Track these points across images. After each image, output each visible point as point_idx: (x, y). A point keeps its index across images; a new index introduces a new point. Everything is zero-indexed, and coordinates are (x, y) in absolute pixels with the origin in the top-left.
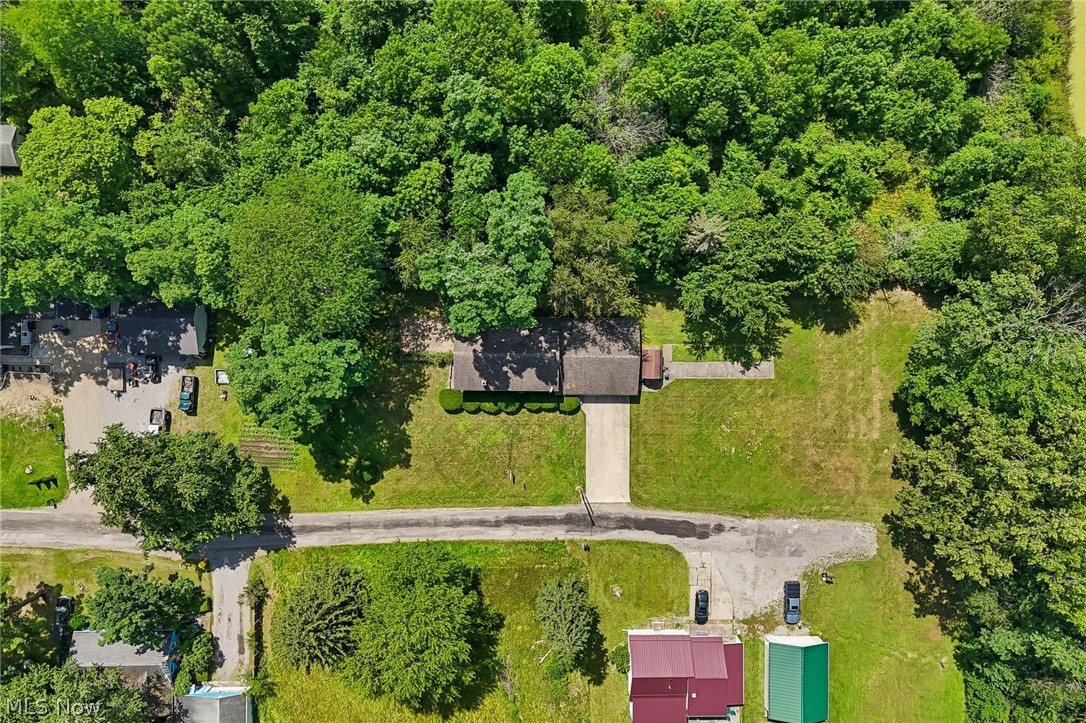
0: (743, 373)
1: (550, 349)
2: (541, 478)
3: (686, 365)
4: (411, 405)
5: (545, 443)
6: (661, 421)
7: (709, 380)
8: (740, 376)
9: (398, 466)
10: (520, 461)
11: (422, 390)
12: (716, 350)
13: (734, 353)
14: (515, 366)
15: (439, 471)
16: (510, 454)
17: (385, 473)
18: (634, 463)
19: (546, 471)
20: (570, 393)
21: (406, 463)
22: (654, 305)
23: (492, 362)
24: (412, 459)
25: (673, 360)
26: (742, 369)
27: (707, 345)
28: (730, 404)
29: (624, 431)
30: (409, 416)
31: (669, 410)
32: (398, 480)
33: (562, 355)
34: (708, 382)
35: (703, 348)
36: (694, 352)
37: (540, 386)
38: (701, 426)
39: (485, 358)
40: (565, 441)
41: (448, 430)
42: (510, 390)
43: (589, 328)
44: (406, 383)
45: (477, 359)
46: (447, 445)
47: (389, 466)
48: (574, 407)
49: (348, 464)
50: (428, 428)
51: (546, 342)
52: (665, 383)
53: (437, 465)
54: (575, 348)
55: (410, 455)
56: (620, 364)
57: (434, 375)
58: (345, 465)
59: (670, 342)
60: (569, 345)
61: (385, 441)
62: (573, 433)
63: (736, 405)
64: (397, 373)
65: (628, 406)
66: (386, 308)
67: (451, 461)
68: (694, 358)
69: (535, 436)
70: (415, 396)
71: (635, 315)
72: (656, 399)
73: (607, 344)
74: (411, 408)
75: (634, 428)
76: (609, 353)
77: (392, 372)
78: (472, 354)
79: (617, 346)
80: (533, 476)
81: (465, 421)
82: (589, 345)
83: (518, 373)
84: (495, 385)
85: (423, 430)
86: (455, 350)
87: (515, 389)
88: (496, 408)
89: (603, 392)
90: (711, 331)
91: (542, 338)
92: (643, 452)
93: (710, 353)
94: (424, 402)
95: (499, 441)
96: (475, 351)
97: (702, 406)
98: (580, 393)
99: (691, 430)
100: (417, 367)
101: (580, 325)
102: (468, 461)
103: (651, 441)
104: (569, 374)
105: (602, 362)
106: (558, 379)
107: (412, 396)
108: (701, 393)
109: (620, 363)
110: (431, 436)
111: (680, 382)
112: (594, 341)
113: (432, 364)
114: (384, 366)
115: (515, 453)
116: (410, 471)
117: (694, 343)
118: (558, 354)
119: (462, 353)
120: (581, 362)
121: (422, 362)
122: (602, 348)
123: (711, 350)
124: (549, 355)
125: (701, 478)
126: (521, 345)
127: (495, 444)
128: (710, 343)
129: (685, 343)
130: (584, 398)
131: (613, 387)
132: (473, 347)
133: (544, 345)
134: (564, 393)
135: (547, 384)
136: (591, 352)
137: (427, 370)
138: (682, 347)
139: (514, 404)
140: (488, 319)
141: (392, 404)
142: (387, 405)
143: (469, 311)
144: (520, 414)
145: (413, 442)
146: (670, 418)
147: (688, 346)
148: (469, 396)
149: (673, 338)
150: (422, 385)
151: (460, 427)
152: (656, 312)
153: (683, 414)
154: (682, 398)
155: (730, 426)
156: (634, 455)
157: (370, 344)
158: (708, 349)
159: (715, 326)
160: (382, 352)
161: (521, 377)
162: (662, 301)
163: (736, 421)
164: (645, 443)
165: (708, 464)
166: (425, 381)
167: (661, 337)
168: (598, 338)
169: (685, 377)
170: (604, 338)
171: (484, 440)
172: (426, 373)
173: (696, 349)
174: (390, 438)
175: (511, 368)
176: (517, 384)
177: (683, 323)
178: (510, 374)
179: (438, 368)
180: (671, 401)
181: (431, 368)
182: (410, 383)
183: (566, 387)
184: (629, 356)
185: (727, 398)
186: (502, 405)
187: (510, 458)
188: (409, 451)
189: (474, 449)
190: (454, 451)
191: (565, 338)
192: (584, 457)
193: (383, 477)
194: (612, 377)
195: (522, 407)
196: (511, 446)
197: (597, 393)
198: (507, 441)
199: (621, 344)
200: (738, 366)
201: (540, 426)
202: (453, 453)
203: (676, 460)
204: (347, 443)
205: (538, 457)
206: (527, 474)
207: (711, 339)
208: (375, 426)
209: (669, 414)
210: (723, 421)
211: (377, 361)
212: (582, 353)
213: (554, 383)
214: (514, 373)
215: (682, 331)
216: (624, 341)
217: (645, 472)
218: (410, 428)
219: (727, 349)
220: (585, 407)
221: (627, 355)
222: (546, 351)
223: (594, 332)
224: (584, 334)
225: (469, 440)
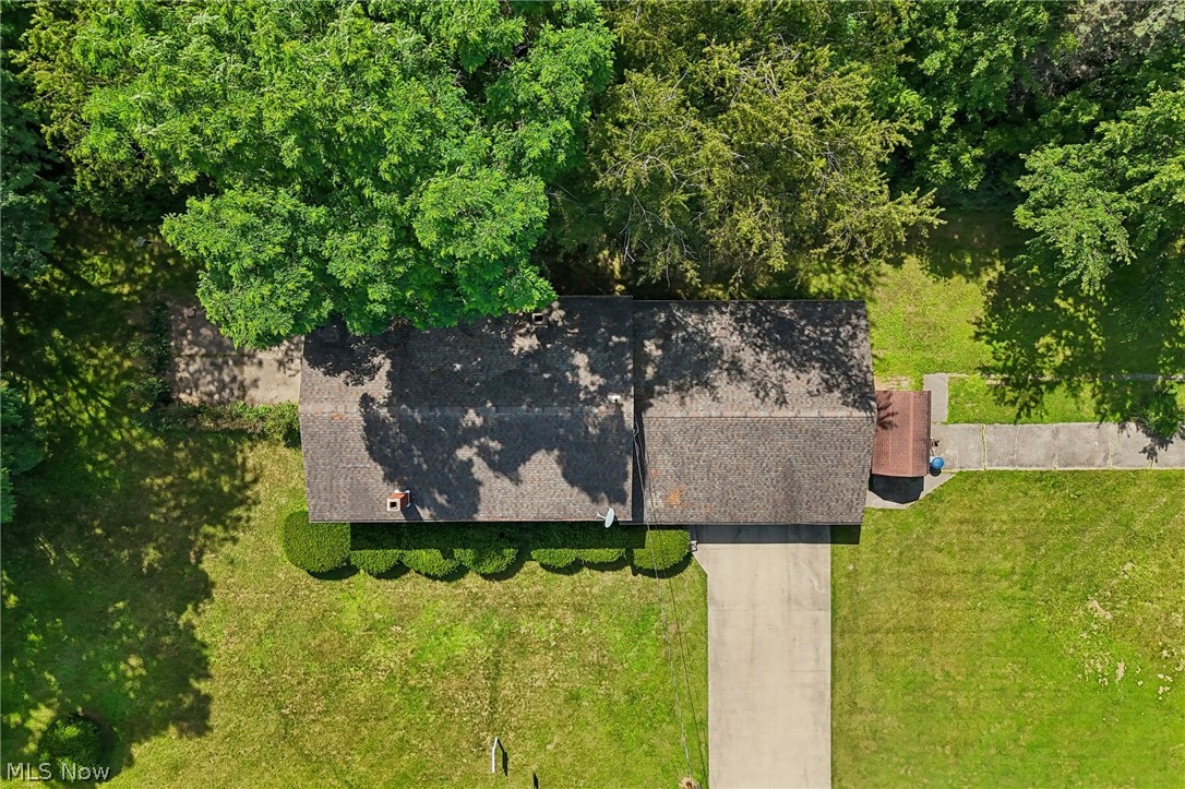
0: (1151, 453)
1: (603, 391)
2: (583, 755)
3: (990, 433)
4: (208, 556)
5: (593, 656)
6: (920, 591)
7: (1053, 475)
8: (1142, 462)
9: (173, 730)
10: (520, 711)
11: (239, 511)
12: (1074, 391)
13: (1125, 398)
14: (495, 445)
15: (293, 742)
16: (494, 688)
17: (136, 750)
18: (844, 706)
19: (595, 737)
20: (664, 519)
21: (196, 719)
22: (897, 263)
23: (423, 435)
24: (214, 708)
25: (953, 419)
26: (1147, 442)
27: (1048, 376)
28: (1112, 541)
29: (816, 622)
30: (201, 589)
31: (941, 560)
32: (176, 768)
33: (640, 408)
34: (1046, 481)
35: (1037, 383)
36: (1010, 395)
37: (574, 505)
38: (1031, 603)
39: (404, 423)
40: (650, 651)
41: (315, 624)
42: (481, 517)
43: (720, 328)
44: (192, 493)
45: (373, 426)
46: (315, 667)
47: (146, 728)
48: (676, 558)
49: (31, 724)
50: (260, 621)
51: (593, 371)
52: (931, 484)
53: (287, 723)
54: (678, 388)
55: (208, 699)
56: (816, 435)
57: (271, 468)
58: (20, 727)
59: (943, 368)
60: (660, 378)
61: (134, 661)
62: (672, 629)
63: (1129, 545)
64: (163, 464)
65: (825, 549)
66: (129, 277)
67: (326, 712)
68: (1012, 411)
69: (564, 638)
70: (219, 532)
71: (844, 292)
72: (905, 528)
73: (774, 375)
74: (208, 564)
75: (844, 612)
76: (782, 401)
77: (148, 462)
78: (355, 413)
79: (800, 383)
80: (559, 751)
81: (364, 596)
82: (721, 380)
83: (507, 466)
84: (435, 505)
85: (244, 627)
86: (303, 399)
87: (499, 515)
88: (449, 565)
89: (762, 515)
90: (1058, 337)
91: (581, 359)
92: (868, 680)
93: (1057, 399)
94: (245, 545)
95: (462, 652)
96: (366, 400)
97: (1033, 548)
98: (693, 520)
99: (999, 615)
100: (222, 447)
101: (693, 319)
102: (375, 711)
103: (890, 646)
104: (660, 463)
105: (762, 429)
106: (628, 485)
107: (210, 529)
108: (1033, 510)
109: (816, 433)
110: (268, 643)
111: (971, 480)
112: (735, 369)
113: (263, 436)
114: (126, 445)
115: (507, 687)
116: (209, 743)
117: (1011, 370)
118: (629, 408)
119: (328, 408)
120: (695, 429)
121: (230, 433)
122: (760, 389)
123: (1060, 391)
124: (601, 411)
125: (1032, 748)
126: (515, 381)
127: (453, 664)
128: (1058, 371)
129: (986, 370)
130: (703, 532)
131: (791, 502)
132: (361, 390)
133: (586, 378)
134: (647, 519)
135: (595, 500)
136: (731, 401)
137: (254, 456)
138: (977, 381)
139: (499, 551)
140: (347, 271)
141: (151, 555)
142: (137, 558)
143: (245, 231)
144: (520, 577)
145: (216, 660)
146: (943, 583)
147: (995, 379)
148: (367, 534)
149: (952, 357)
150: (238, 497)
151: (351, 618)
152: (905, 284)
153: (980, 572)
154: (978, 525)
155: (1110, 602)
156: (845, 687)
157: (84, 383)
158: (1051, 386)
159: (1070, 322)
160: (119, 403)
161: (517, 481)
162: (919, 253)
163: (1131, 590)
164: (874, 652)
165: (1049, 707)
166: (246, 486)
167: (917, 356)
168: (748, 357)
169: (986, 467)
170: (764, 357)
171: (419, 652)
172: (250, 464)
173: (1017, 386)
174: (150, 651)
175: (484, 452)
176: (500, 500)
177: (981, 312)
178: (480, 470)
179: (282, 450)
180: (944, 534)
181: (262, 448)
182: (203, 493)
183: (656, 505)
184: (843, 412)
185: (1103, 526)
186: (465, 555)
187: (494, 701)
188: (203, 687)
189: (391, 676)
190: (332, 686)
191: (647, 359)
192: (702, 695)
193: (131, 762)
194: (788, 474)
195: (522, 558)
196: (495, 668)
197: (743, 517)
198: (483, 653)
199: (815, 375)
200: (1136, 436)
201: (579, 609)
202: (331, 688)
203: (961, 701)
204: (23, 667)
205: (574, 697)
206: (542, 746)
207: (1058, 360)
208: (103, 615)
209: (939, 573)
210: (1092, 587)
211: (105, 432)
212: (700, 405)
213: (617, 497)
214: (492, 465)
215: (977, 336)
216: (825, 367)
217: (874, 734)
218: (208, 624)
219: (1106, 388)
220: (705, 554)
221: (835, 410)
222: (591, 402)
223: (736, 340)
224: (703, 348)
225: (379, 651)
